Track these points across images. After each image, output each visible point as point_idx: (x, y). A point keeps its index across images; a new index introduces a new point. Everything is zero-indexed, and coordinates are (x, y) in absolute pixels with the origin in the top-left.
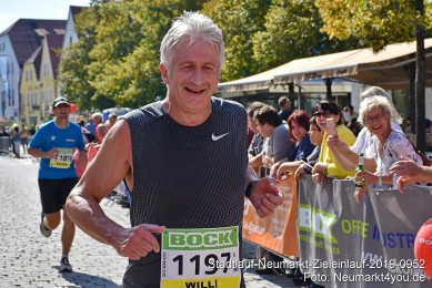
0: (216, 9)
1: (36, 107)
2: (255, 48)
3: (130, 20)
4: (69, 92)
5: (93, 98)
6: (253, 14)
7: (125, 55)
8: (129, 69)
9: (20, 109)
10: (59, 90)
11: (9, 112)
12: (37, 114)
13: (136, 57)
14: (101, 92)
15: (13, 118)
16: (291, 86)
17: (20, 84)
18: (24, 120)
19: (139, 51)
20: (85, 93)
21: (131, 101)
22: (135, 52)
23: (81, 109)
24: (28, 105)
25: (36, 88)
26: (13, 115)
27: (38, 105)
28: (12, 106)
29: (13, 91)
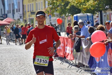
1: (33, 13)
4: (53, 4)
5: (68, 7)
9: (23, 14)
10: (47, 2)
11: (17, 16)
12: (33, 17)
14: (72, 4)
15: (19, 20)
18: (25, 21)
20: (63, 4)
21: (90, 9)
23: (61, 14)
24: (28, 12)
25: (33, 1)
26: (19, 18)
27: (34, 11)
28: (18, 12)
29: (19, 3)
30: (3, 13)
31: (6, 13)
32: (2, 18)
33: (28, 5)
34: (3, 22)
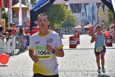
9: (98, 22)
11: (94, 23)
12: (103, 23)
17: (98, 13)
24: (101, 21)
25: (103, 15)
26: (96, 24)
27: (104, 20)
28: (95, 21)
29: (96, 16)
30: (87, 21)
31: (88, 21)
32: (86, 24)
33: (101, 17)
34: (87, 27)
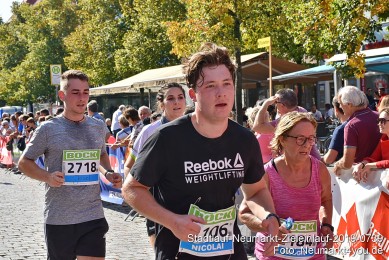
0: (85, 31)
2: (116, 62)
3: (17, 39)
6: (113, 35)
7: (15, 65)
8: (18, 76)
13: (23, 68)
16: (142, 90)
19: (25, 63)
22: (22, 64)
